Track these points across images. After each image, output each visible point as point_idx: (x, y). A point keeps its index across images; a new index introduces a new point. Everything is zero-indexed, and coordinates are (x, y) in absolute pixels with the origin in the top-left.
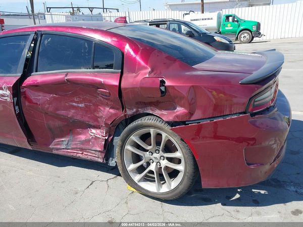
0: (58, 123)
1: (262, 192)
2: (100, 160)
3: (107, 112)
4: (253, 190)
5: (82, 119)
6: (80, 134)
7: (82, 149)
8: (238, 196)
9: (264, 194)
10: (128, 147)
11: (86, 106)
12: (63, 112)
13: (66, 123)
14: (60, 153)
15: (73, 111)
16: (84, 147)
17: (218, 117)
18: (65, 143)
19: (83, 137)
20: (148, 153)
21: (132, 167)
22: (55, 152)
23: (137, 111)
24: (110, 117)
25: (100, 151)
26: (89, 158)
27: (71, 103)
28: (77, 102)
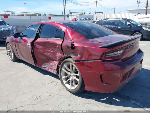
0: (44, 58)
1: (118, 100)
2: (56, 74)
3: (59, 55)
4: (114, 99)
5: (51, 57)
6: (51, 63)
7: (51, 69)
8: (105, 99)
9: (118, 101)
10: (63, 69)
11: (53, 52)
12: (46, 54)
13: (47, 58)
14: (45, 69)
15: (49, 53)
16: (51, 68)
17: (90, 60)
18: (46, 65)
19: (51, 64)
20: (70, 73)
21: (64, 77)
22: (43, 68)
23: (68, 56)
24: (59, 57)
25: (55, 70)
26: (53, 72)
27: (49, 50)
28: (50, 50)
